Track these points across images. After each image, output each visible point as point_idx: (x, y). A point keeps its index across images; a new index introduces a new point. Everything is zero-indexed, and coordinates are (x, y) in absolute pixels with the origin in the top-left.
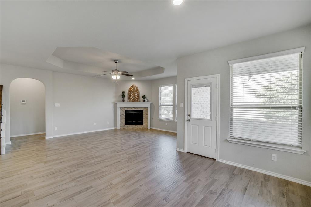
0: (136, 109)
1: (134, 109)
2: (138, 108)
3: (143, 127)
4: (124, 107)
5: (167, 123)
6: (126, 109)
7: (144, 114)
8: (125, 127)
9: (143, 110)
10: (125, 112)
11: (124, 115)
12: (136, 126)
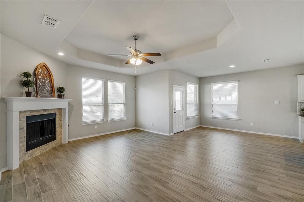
0: (46, 113)
1: (42, 113)
2: (49, 111)
3: (57, 144)
4: (25, 111)
5: (97, 126)
6: (28, 114)
7: (57, 119)
8: (27, 156)
9: (57, 114)
10: (27, 121)
11: (23, 128)
12: (47, 146)
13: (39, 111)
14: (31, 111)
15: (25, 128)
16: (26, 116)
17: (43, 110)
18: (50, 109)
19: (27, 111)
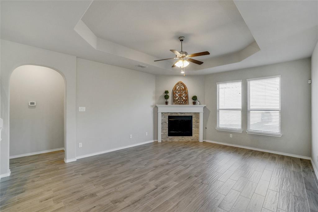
0: (182, 115)
2: (186, 114)
3: (193, 140)
4: (167, 113)
5: (232, 135)
6: (169, 115)
7: (193, 121)
8: (168, 139)
9: (193, 116)
10: (169, 119)
11: (166, 122)
12: (183, 138)
13: (177, 113)
14: (171, 113)
15: (167, 122)
16: (168, 116)
17: (180, 113)
18: (186, 113)
19: (168, 113)
